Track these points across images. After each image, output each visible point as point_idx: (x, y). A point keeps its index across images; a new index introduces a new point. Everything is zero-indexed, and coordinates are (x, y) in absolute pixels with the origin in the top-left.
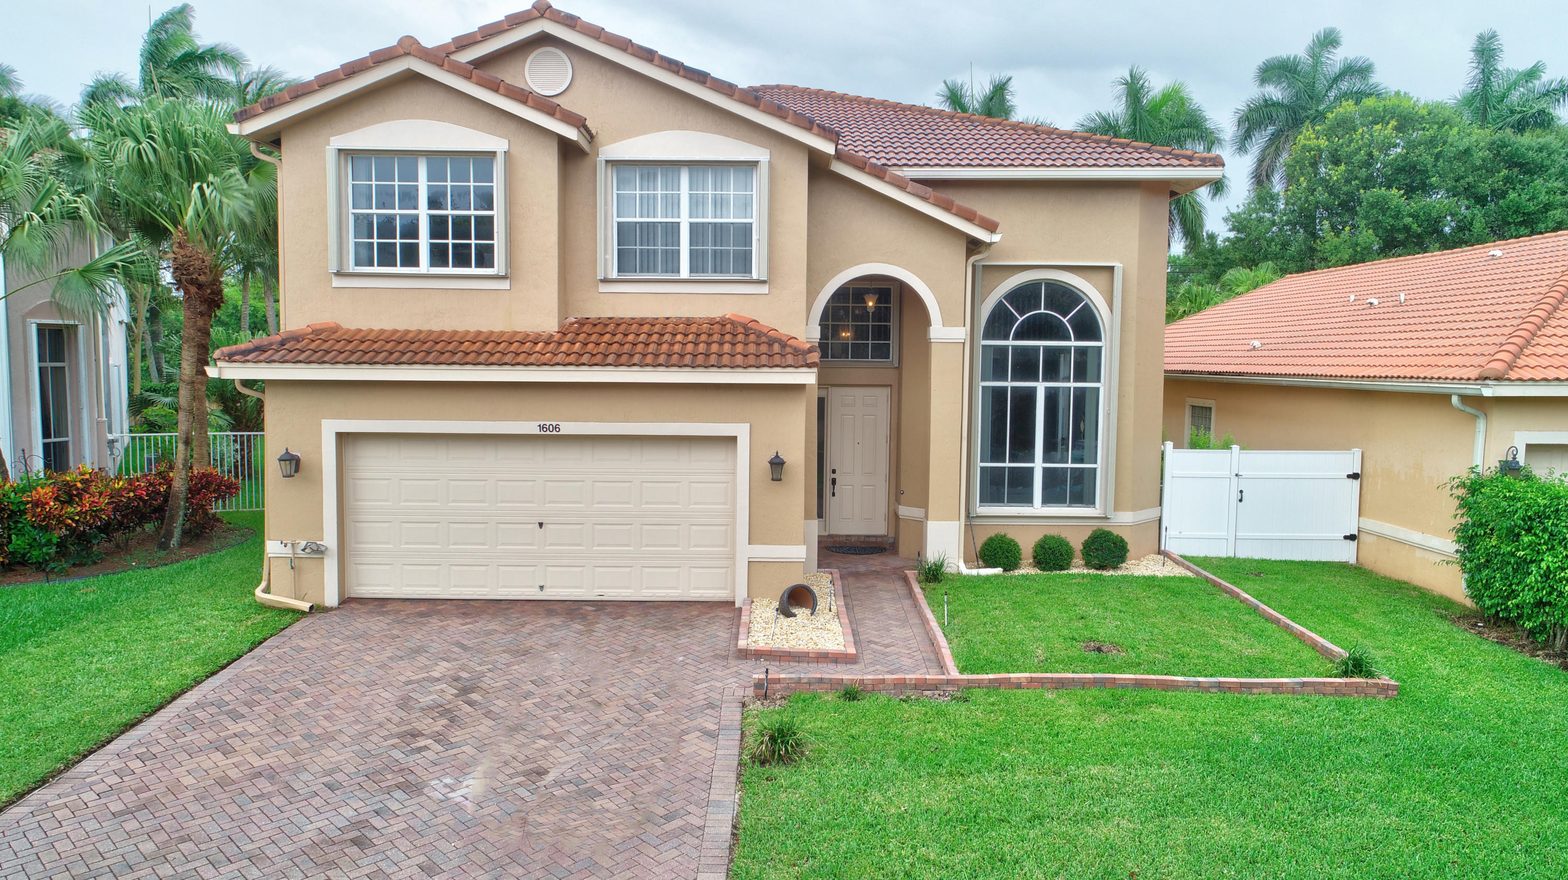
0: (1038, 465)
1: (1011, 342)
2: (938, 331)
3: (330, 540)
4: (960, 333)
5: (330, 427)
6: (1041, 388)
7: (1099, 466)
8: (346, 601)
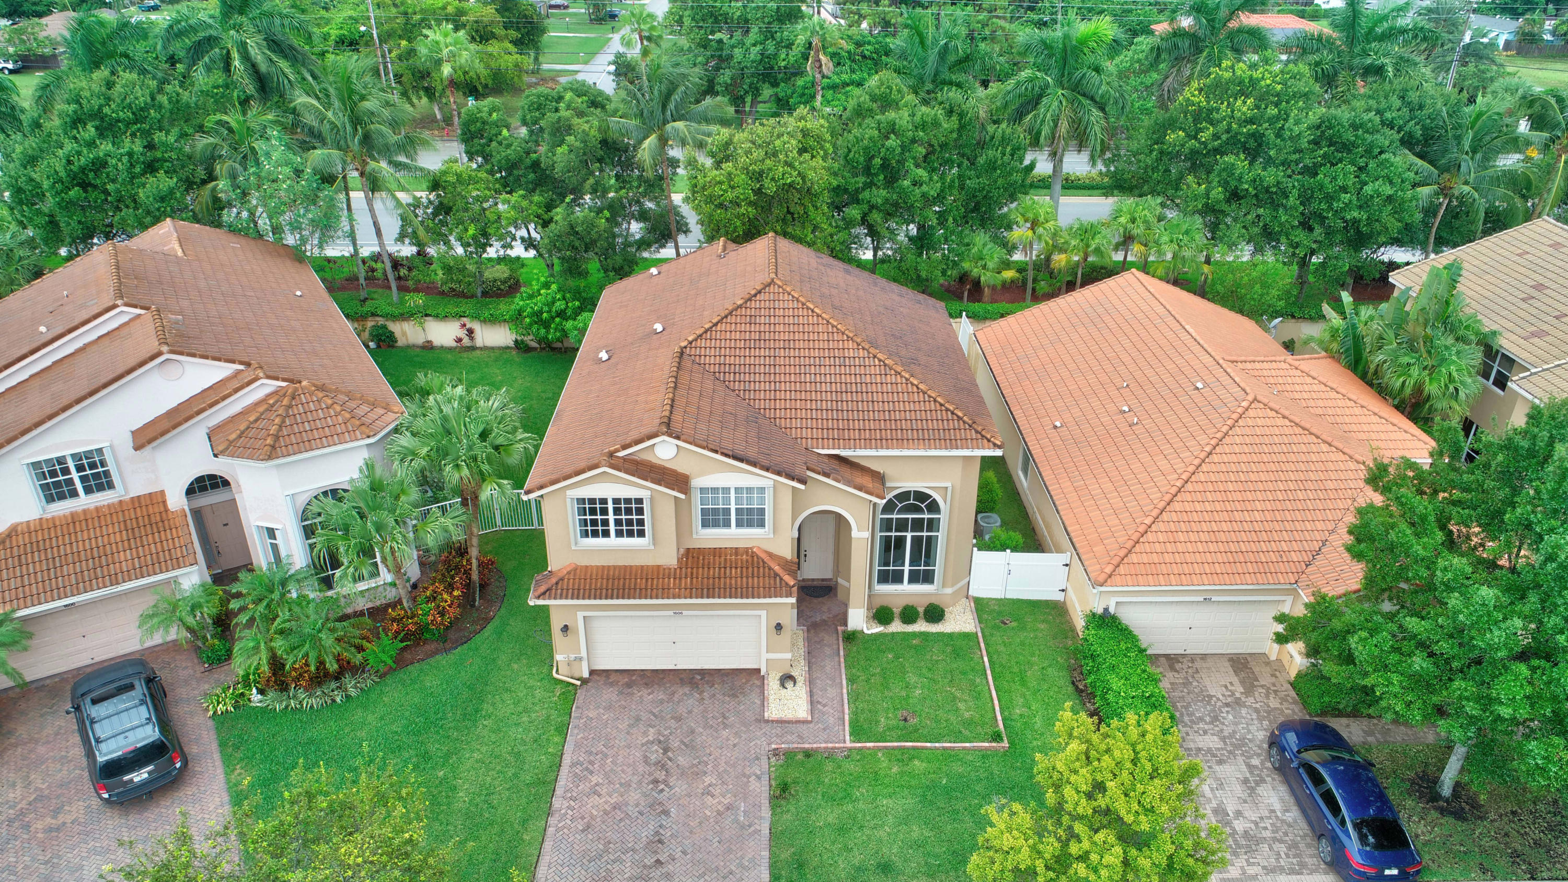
0: (907, 568)
1: (894, 516)
2: (855, 533)
3: (584, 654)
4: (867, 534)
5: (580, 615)
6: (909, 535)
7: (936, 568)
8: (592, 672)
